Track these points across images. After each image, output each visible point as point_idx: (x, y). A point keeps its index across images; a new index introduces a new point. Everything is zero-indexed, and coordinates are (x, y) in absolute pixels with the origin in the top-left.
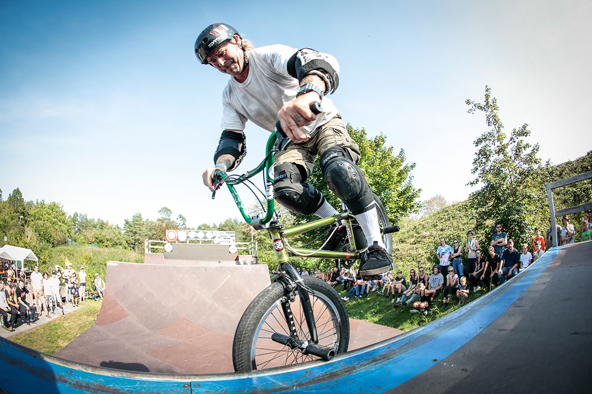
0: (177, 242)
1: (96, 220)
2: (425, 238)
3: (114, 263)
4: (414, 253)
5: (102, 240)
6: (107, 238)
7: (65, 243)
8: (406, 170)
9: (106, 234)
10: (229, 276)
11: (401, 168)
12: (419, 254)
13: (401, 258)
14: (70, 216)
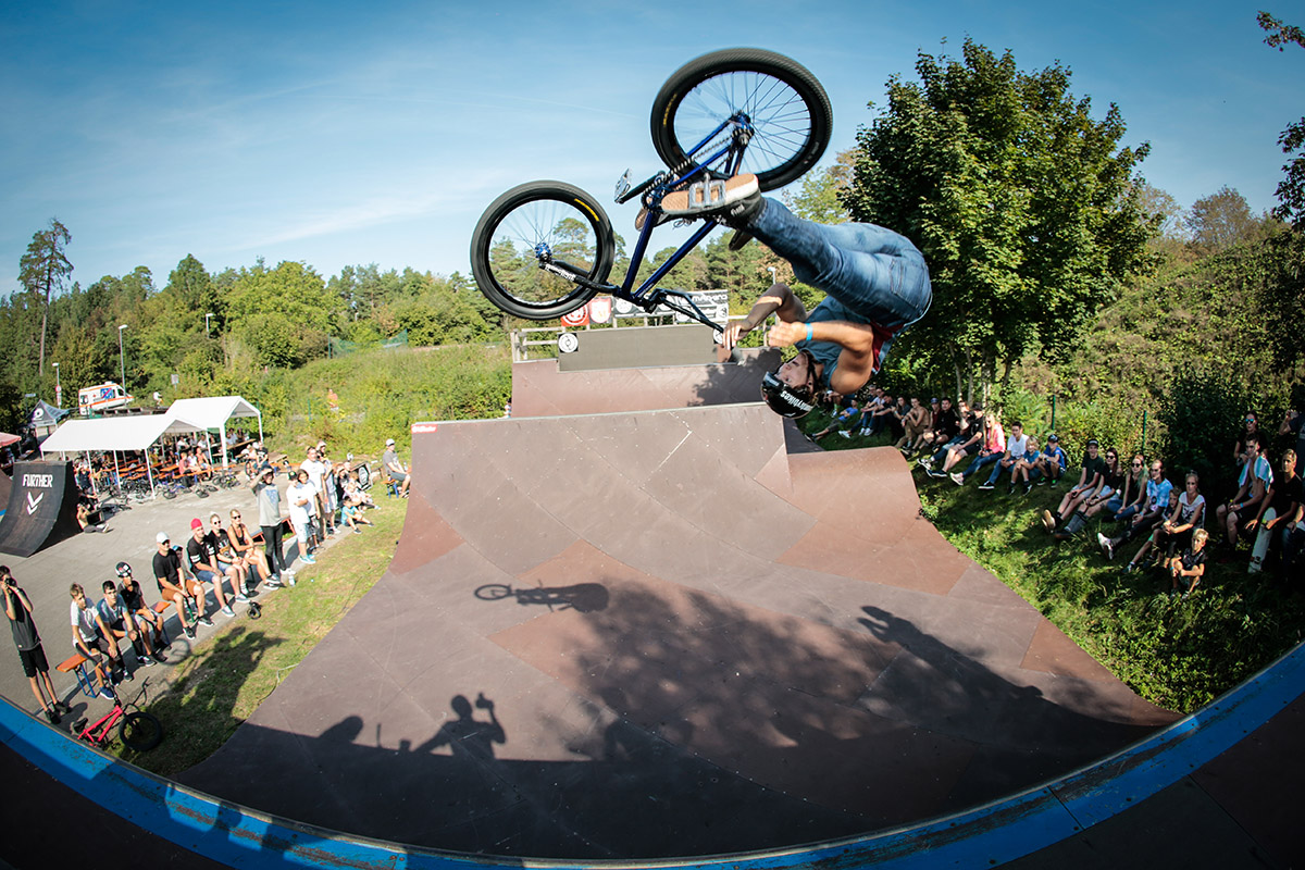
0: (588, 327)
1: (400, 274)
2: (1179, 327)
3: (427, 426)
4: (1150, 363)
5: (418, 322)
6: (429, 314)
7: (326, 350)
8: (1125, 161)
9: (428, 305)
10: (690, 432)
11: (1113, 155)
12: (1161, 372)
13: (1119, 373)
14: (334, 277)
